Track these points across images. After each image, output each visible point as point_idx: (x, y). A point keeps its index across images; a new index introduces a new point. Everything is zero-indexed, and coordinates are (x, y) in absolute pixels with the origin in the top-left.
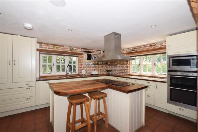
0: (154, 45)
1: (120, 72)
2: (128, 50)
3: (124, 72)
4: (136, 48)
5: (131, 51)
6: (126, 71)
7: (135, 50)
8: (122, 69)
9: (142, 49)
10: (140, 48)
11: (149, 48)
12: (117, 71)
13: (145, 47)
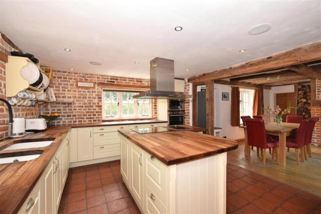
0: (141, 82)
1: (84, 118)
2: (103, 78)
3: (92, 117)
4: (117, 80)
5: (108, 81)
6: (98, 115)
7: (115, 81)
8: (87, 112)
9: (126, 83)
10: (124, 80)
11: (135, 83)
12: (74, 116)
13: (131, 81)
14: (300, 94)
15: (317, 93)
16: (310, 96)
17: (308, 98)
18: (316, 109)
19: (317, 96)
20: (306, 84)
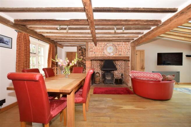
14: (80, 53)
15: (89, 52)
16: (85, 54)
17: (84, 55)
18: (88, 63)
19: (89, 54)
20: (83, 47)
